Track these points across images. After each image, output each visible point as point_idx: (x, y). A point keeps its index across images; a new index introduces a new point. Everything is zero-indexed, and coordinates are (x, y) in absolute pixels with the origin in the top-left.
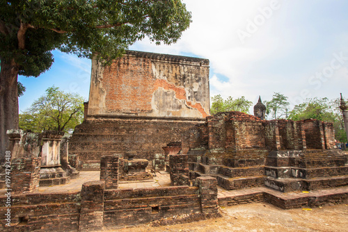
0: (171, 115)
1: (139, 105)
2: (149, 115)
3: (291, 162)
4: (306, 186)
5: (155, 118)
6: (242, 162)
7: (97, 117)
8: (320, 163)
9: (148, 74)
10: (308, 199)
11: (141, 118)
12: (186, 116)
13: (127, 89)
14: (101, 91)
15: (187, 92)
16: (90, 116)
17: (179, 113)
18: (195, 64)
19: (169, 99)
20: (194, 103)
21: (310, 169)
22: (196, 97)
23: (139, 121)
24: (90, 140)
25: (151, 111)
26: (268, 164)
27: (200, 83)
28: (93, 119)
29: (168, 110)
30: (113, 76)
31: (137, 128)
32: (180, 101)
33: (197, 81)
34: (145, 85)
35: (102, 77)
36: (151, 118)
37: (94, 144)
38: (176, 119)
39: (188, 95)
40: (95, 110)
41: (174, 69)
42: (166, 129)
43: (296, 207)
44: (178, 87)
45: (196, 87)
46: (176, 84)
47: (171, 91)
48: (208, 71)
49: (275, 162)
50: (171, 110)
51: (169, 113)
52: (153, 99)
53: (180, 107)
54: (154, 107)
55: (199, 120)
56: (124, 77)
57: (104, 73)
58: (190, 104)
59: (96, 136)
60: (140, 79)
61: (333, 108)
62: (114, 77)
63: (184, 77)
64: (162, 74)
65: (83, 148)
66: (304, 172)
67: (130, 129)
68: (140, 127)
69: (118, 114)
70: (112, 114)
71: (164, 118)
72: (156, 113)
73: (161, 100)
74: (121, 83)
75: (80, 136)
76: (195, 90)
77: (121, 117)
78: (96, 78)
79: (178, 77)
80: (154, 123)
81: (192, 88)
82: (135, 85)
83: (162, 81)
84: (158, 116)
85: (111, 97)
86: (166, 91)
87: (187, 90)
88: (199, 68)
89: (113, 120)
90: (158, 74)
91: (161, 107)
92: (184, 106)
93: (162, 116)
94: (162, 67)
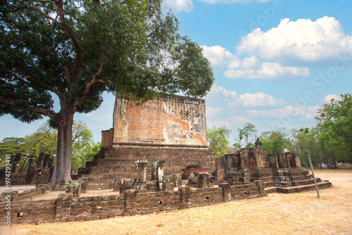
0: (178, 143)
1: (153, 135)
2: (162, 143)
3: (285, 174)
4: (294, 184)
5: (166, 146)
6: (262, 175)
7: (121, 144)
8: (297, 174)
9: (160, 110)
10: (296, 189)
11: (156, 145)
12: (189, 144)
13: (144, 122)
14: (124, 123)
15: (190, 125)
16: (116, 144)
17: (184, 141)
18: (195, 103)
19: (177, 130)
20: (195, 133)
21: (294, 177)
22: (196, 129)
23: (155, 148)
24: (119, 164)
25: (163, 140)
26: (274, 175)
27: (200, 118)
28: (118, 146)
29: (176, 139)
30: (133, 111)
31: (154, 154)
32: (185, 132)
33: (197, 116)
34: (159, 119)
35: (125, 111)
36: (163, 146)
37: (124, 167)
38: (182, 146)
39: (191, 127)
40: (119, 138)
41: (180, 106)
42: (176, 154)
43: (292, 192)
44: (183, 121)
45: (196, 120)
46: (182, 118)
47: (178, 123)
48: (205, 108)
49: (278, 174)
50: (178, 139)
51: (177, 141)
52: (165, 130)
53: (185, 137)
54: (165, 136)
55: (200, 147)
56: (142, 112)
57: (127, 108)
58: (192, 134)
59: (123, 161)
60: (154, 114)
61: (290, 136)
62: (135, 112)
63: (188, 113)
64: (171, 110)
65: (115, 171)
66: (292, 179)
67: (149, 155)
68: (156, 153)
69: (138, 142)
70: (133, 142)
71: (173, 146)
72: (167, 142)
73: (171, 131)
74: (140, 117)
75: (111, 160)
76: (195, 123)
77: (140, 145)
78: (121, 112)
79: (183, 113)
80: (166, 149)
81: (193, 121)
82: (151, 119)
83: (171, 116)
84: (168, 144)
85: (132, 128)
86: (174, 123)
87: (190, 122)
88: (198, 107)
89: (134, 147)
90: (168, 110)
91: (171, 137)
92: (188, 136)
93: (171, 144)
94: (171, 105)
